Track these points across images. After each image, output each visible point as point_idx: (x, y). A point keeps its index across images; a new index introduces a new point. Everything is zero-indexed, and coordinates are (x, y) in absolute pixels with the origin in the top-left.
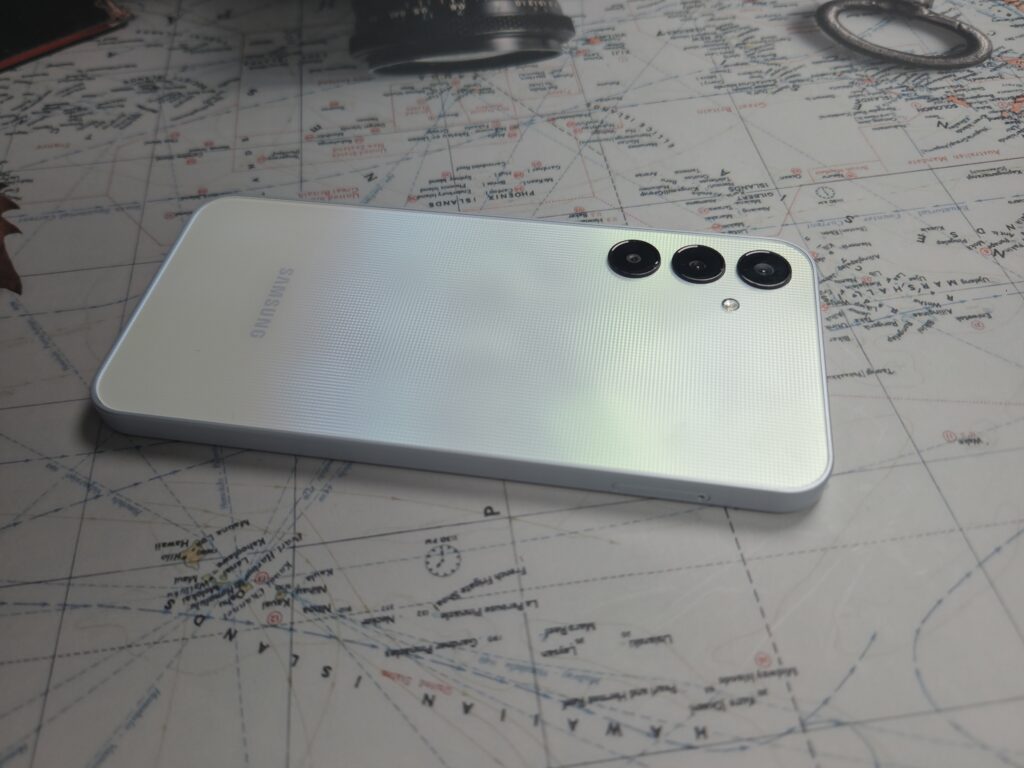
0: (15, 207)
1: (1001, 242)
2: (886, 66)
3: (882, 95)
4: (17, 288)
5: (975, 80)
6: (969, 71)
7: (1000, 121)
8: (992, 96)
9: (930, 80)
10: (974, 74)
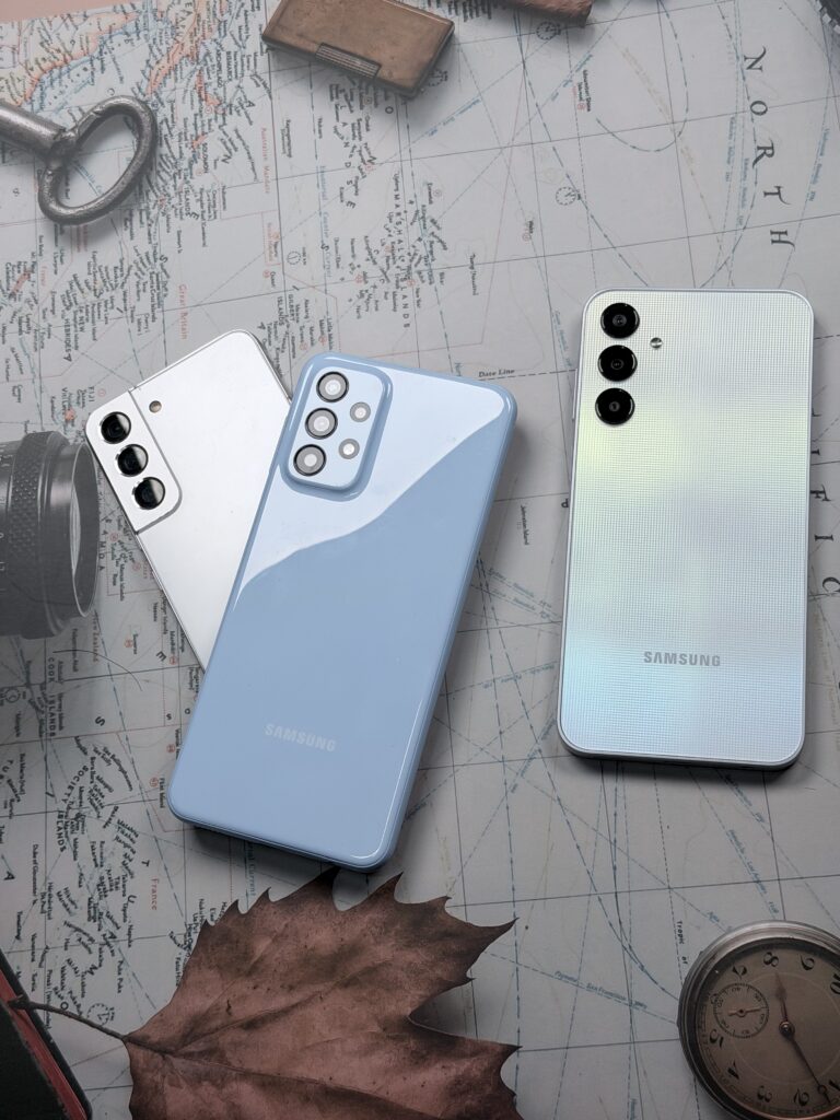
0: (237, 902)
1: (360, 155)
2: (145, 182)
3: (183, 194)
4: (336, 871)
5: (173, 122)
6: (162, 123)
7: (228, 118)
8: (196, 115)
9: (169, 155)
10: (166, 120)
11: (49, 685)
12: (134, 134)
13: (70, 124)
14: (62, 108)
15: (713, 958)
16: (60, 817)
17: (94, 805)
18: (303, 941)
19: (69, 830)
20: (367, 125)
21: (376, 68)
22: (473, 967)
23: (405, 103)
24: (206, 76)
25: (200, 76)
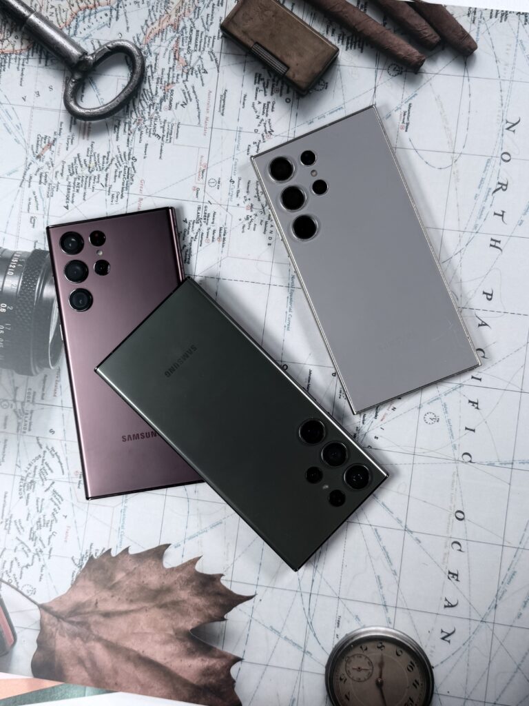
0: (110, 550)
1: (265, 126)
2: (131, 105)
3: (153, 120)
4: (167, 546)
5: (155, 69)
6: (148, 67)
7: (190, 76)
8: (170, 68)
9: (149, 90)
10: (151, 66)
11: (26, 404)
12: (130, 70)
13: (91, 51)
14: (87, 38)
15: (352, 638)
16: (22, 479)
17: (41, 478)
18: (142, 579)
19: (26, 488)
20: (273, 107)
21: (286, 69)
22: (229, 614)
23: (298, 98)
24: (181, 43)
25: (177, 42)
